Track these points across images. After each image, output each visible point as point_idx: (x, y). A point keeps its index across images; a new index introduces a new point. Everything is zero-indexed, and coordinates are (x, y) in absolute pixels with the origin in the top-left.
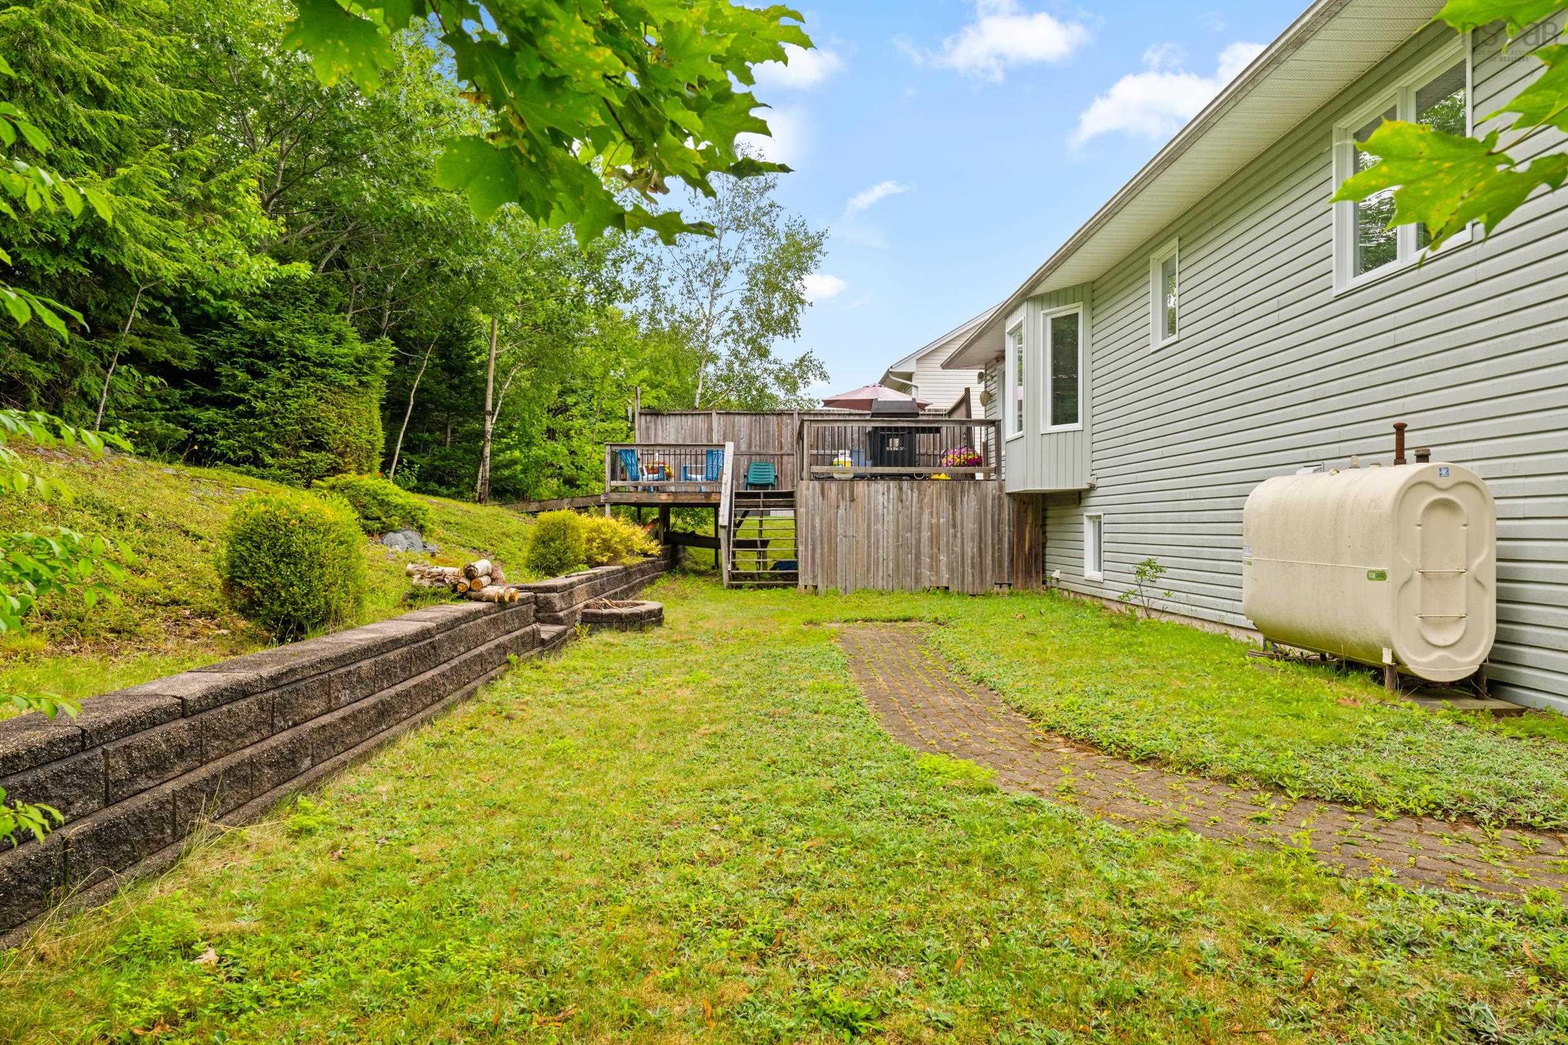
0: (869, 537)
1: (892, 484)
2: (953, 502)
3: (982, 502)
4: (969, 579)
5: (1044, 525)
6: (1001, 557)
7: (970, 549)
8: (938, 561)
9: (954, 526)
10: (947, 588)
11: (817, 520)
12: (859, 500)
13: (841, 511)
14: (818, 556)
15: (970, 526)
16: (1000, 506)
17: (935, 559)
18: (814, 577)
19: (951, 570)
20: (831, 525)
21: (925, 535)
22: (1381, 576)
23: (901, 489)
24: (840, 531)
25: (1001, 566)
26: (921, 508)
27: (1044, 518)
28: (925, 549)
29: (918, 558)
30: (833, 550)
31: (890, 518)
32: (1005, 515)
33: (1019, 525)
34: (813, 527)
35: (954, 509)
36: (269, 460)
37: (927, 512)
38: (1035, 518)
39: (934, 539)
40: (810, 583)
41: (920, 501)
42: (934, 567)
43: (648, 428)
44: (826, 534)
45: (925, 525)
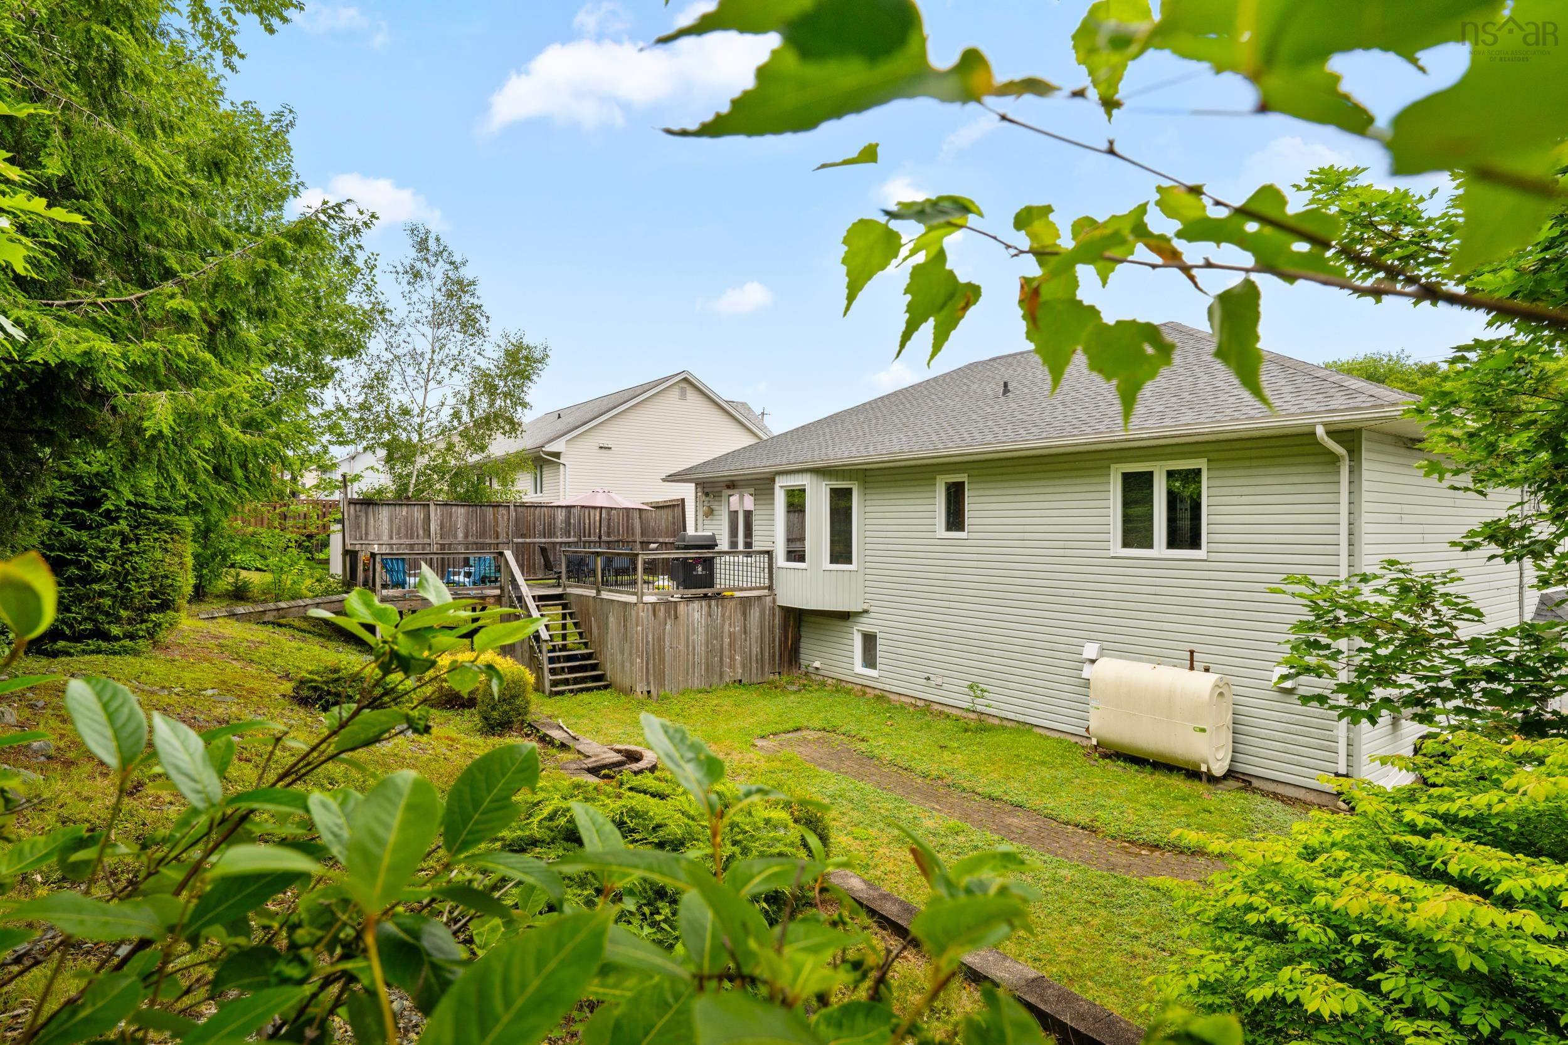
0: (688, 647)
1: (704, 603)
2: (744, 614)
3: (762, 613)
4: (754, 671)
5: (799, 628)
6: (774, 653)
7: (755, 649)
8: (735, 660)
9: (745, 633)
10: (740, 681)
11: (650, 637)
12: (681, 618)
13: (668, 627)
14: (651, 666)
15: (755, 631)
16: (774, 614)
17: (732, 659)
18: (648, 684)
19: (744, 666)
20: (660, 640)
21: (727, 640)
22: (1203, 730)
23: (710, 607)
24: (667, 643)
25: (774, 660)
26: (724, 621)
27: (800, 621)
28: (726, 652)
29: (721, 659)
30: (662, 660)
31: (702, 630)
32: (777, 621)
33: (785, 628)
34: (647, 642)
35: (745, 620)
36: (115, 630)
37: (727, 623)
38: (795, 621)
39: (732, 644)
40: (645, 689)
41: (723, 615)
42: (732, 666)
43: (357, 517)
44: (656, 647)
45: (726, 634)
